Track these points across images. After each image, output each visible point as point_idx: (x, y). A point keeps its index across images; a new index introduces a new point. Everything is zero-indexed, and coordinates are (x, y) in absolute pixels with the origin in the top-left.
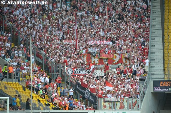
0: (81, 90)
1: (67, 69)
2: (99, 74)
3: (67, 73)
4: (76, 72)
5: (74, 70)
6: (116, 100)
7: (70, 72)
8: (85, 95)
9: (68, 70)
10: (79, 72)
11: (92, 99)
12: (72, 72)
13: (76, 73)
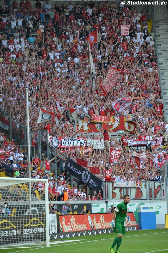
0: (74, 170)
1: (50, 138)
2: (96, 145)
3: (52, 145)
4: (64, 143)
5: (60, 140)
6: (130, 185)
7: (55, 144)
8: (83, 177)
9: (52, 141)
10: (69, 144)
11: (95, 184)
12: (58, 143)
13: (63, 145)
